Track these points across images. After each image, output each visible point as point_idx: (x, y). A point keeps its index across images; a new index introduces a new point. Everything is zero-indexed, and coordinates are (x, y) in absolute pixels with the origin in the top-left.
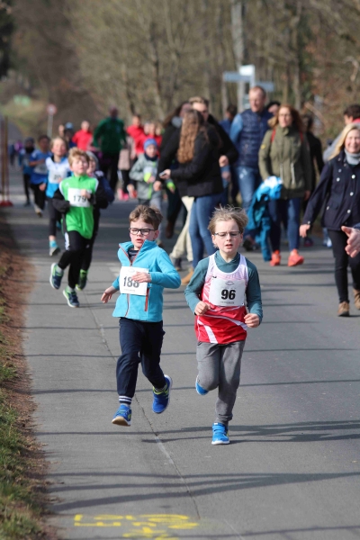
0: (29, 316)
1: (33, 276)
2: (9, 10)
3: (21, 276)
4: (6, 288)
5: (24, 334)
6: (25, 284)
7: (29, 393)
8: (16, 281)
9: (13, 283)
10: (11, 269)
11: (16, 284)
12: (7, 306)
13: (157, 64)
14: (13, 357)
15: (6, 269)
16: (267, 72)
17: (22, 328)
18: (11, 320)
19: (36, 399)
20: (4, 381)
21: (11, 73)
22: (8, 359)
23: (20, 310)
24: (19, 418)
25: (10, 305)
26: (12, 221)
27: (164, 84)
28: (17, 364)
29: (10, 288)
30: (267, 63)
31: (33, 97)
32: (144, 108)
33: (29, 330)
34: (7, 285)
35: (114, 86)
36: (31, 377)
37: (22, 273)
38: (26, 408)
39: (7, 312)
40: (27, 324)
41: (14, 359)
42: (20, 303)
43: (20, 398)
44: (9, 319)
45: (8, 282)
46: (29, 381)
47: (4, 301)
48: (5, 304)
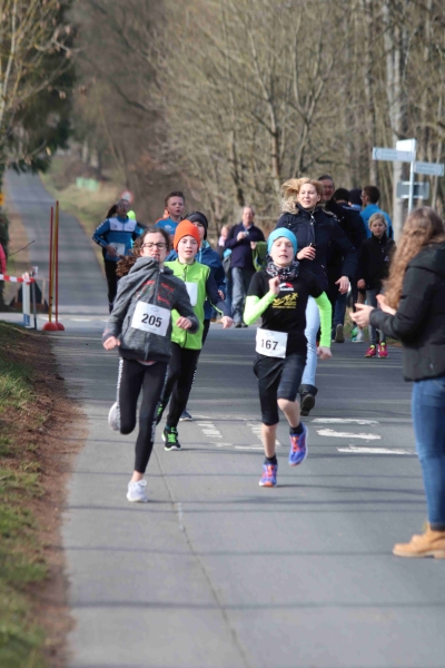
0: (73, 488)
1: (84, 430)
2: (69, 53)
3: (66, 429)
4: (43, 446)
5: (65, 515)
6: (72, 443)
7: (65, 604)
8: (58, 437)
9: (54, 439)
10: (52, 419)
11: (57, 442)
12: (43, 472)
13: (277, 135)
14: (47, 547)
15: (44, 419)
16: (434, 148)
17: (63, 506)
18: (48, 494)
19: (75, 613)
20: (32, 584)
21: (71, 142)
22: (38, 552)
23: (61, 479)
24: (48, 642)
25: (47, 472)
26: (58, 350)
27: (286, 162)
28: (52, 559)
29: (50, 447)
30: (435, 135)
31: (103, 179)
32: (257, 195)
33: (73, 510)
34: (44, 442)
35: (216, 163)
36: (71, 579)
37: (67, 425)
38: (59, 626)
39: (41, 481)
40: (71, 500)
41: (47, 552)
42: (63, 469)
43: (52, 610)
44: (43, 492)
45: (46, 438)
46: (67, 584)
47: (37, 465)
48: (39, 470)
